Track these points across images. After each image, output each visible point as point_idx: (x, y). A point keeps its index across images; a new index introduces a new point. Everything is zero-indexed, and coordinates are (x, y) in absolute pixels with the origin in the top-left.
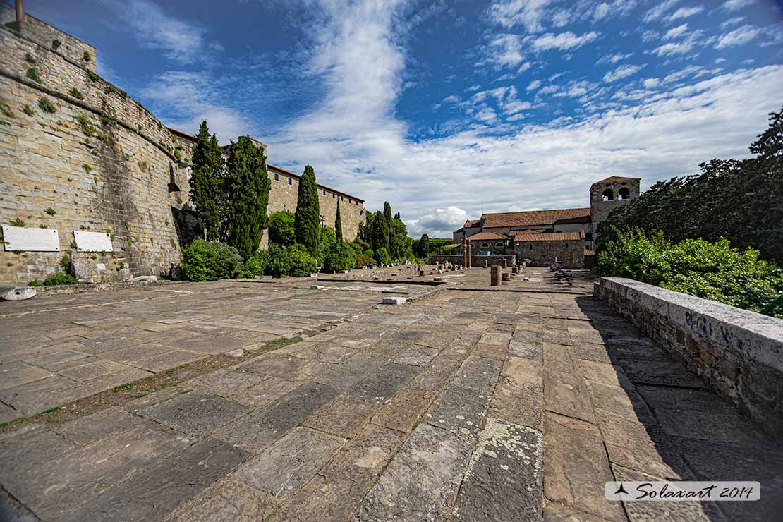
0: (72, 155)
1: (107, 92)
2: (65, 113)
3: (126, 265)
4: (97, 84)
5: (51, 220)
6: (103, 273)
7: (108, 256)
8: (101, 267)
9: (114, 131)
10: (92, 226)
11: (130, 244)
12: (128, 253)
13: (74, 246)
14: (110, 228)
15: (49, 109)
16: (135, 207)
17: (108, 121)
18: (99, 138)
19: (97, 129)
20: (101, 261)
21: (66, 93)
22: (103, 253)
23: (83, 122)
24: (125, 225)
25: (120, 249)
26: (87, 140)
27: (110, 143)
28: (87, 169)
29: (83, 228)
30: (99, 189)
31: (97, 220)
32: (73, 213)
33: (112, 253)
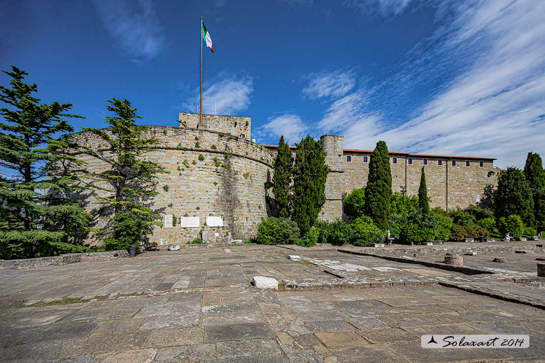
0: (209, 179)
1: (228, 140)
2: (208, 158)
3: (230, 233)
4: (223, 138)
5: (198, 212)
6: (217, 238)
7: (221, 229)
8: (217, 235)
9: (230, 160)
10: (214, 213)
11: (233, 222)
12: (232, 226)
13: (205, 224)
14: (223, 213)
15: (201, 159)
16: (239, 200)
17: (227, 155)
18: (222, 166)
19: (222, 162)
20: (217, 232)
21: (209, 148)
22: (218, 227)
23: (215, 160)
24: (231, 211)
25: (227, 225)
26: (216, 170)
27: (228, 167)
28: (215, 184)
29: (210, 215)
30: (220, 193)
31: (217, 210)
32: (207, 208)
33: (223, 227)
